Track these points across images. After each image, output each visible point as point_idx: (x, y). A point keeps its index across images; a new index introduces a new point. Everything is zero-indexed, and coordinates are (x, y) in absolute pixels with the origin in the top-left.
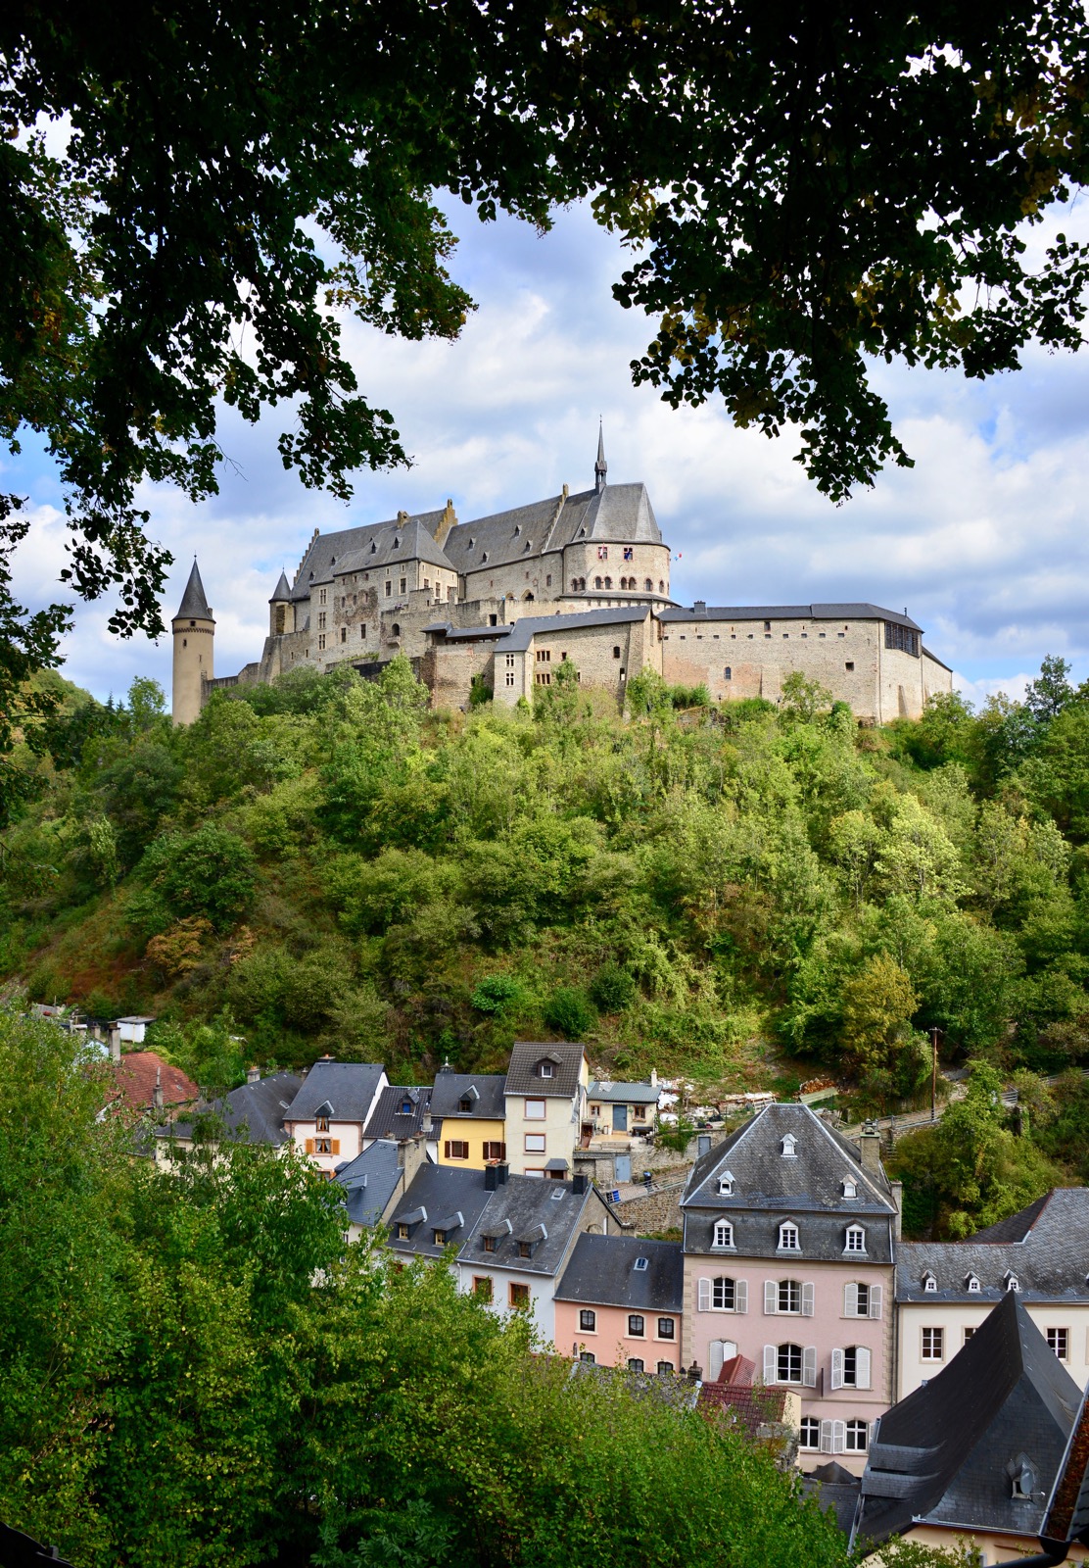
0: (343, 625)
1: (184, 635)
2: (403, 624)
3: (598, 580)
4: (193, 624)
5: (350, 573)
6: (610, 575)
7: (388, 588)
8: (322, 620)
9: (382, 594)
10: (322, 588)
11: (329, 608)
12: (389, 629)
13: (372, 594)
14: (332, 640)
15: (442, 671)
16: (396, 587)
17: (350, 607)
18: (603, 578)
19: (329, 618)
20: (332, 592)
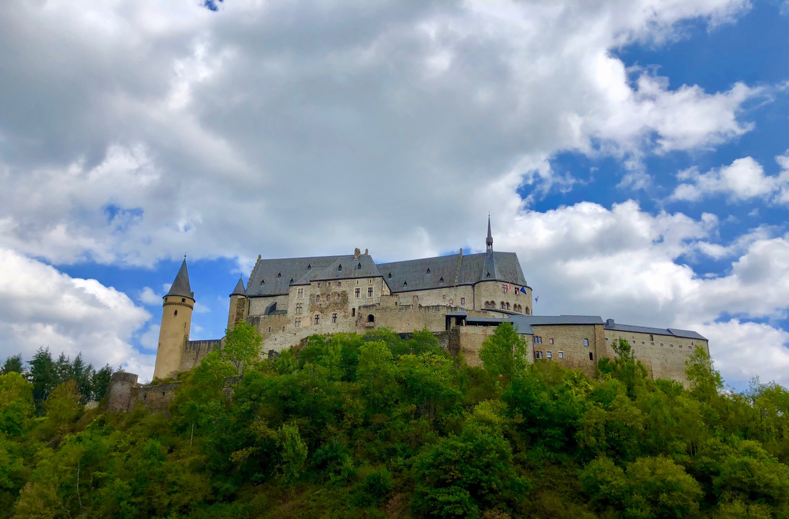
0: (317, 313)
1: (173, 308)
2: (376, 315)
3: (502, 303)
4: (183, 300)
5: (326, 280)
6: (509, 302)
7: (358, 292)
8: (299, 307)
9: (352, 296)
10: (300, 287)
11: (306, 300)
12: (366, 317)
13: (344, 296)
14: (306, 322)
15: (464, 343)
16: (364, 292)
17: (323, 303)
18: (505, 302)
19: (305, 308)
20: (307, 291)
